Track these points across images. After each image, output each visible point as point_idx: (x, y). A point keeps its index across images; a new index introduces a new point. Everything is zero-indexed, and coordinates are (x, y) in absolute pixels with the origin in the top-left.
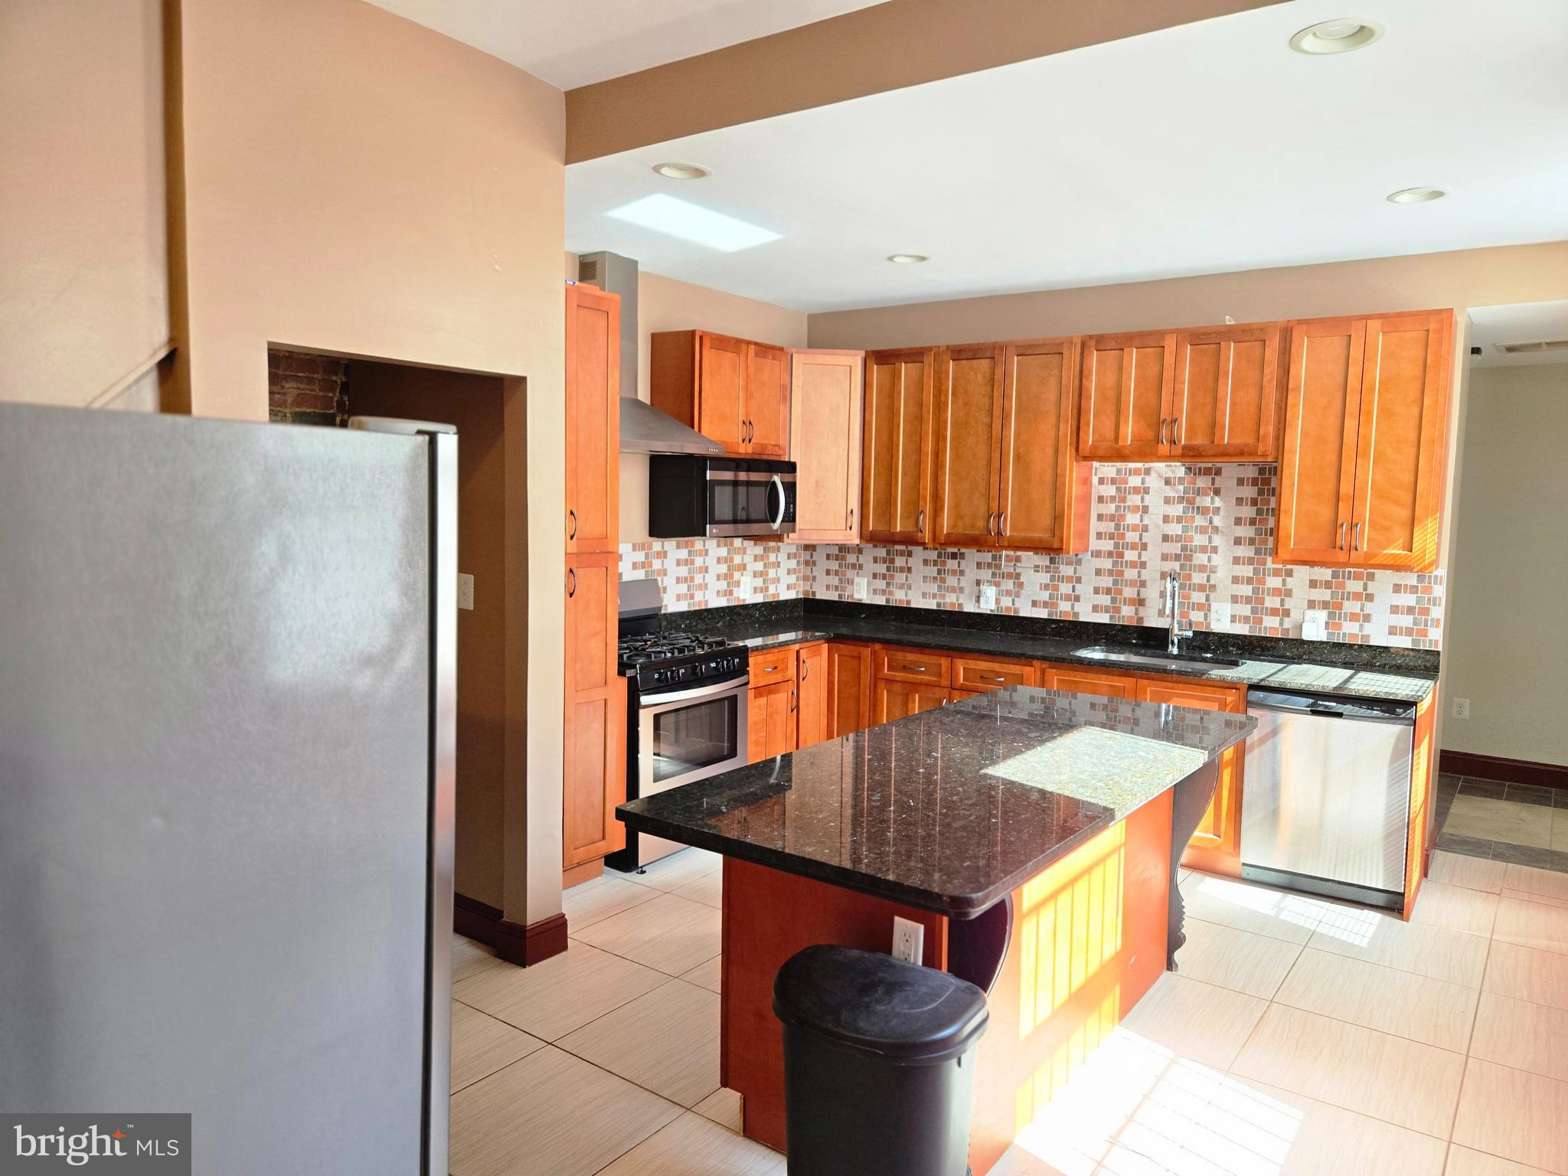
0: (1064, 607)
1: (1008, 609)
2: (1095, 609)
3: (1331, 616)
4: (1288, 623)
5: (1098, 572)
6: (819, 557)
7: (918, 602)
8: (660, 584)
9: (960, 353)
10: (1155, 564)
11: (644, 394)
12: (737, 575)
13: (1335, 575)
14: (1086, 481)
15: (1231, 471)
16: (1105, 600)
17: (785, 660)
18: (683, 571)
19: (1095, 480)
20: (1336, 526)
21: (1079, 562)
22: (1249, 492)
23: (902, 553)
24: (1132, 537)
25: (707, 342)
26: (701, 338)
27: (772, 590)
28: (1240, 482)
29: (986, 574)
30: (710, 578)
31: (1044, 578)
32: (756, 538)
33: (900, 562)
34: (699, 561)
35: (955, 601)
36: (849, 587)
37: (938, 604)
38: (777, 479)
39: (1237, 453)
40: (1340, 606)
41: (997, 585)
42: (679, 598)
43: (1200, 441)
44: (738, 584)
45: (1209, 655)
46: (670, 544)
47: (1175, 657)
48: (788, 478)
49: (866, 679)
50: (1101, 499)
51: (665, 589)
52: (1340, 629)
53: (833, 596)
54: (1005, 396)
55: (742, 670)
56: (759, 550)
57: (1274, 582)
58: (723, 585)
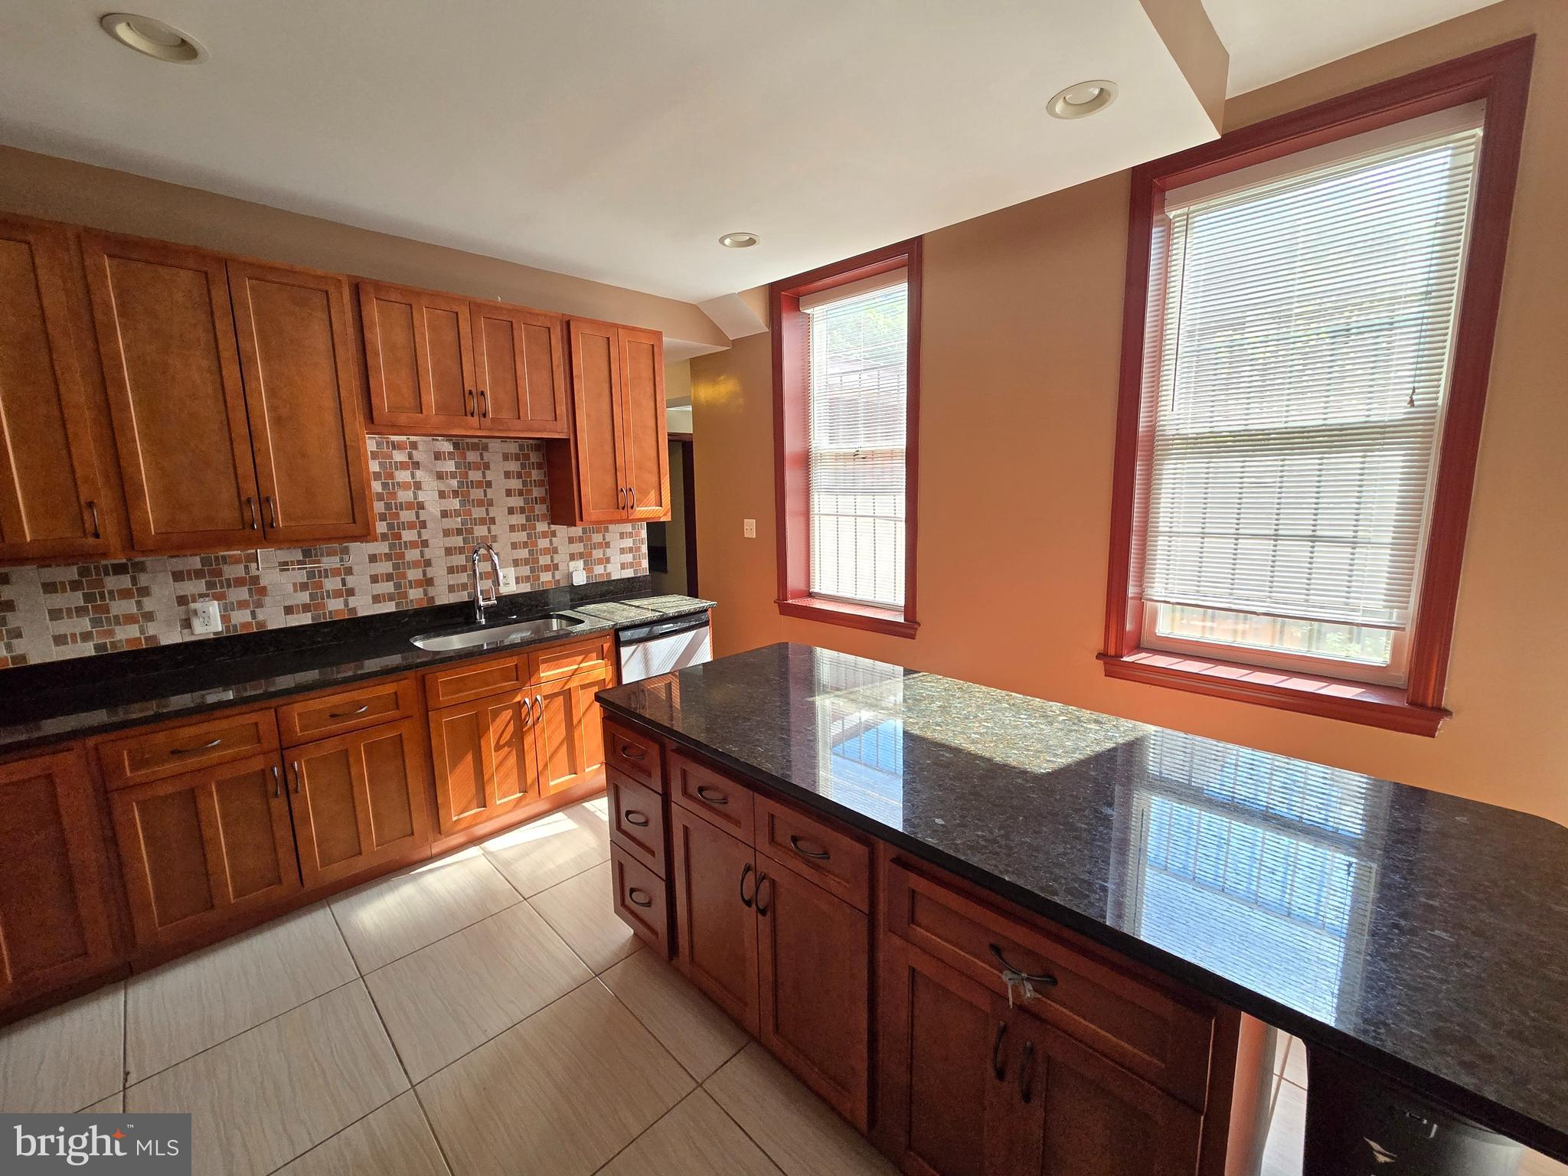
2: (376, 599)
3: (587, 563)
4: (559, 575)
5: (373, 559)
7: (46, 654)
9: (123, 247)
16: (386, 587)
20: (617, 490)
22: (514, 466)
24: (407, 516)
29: (195, 587)
31: (298, 575)
35: (135, 635)
37: (100, 647)
40: (590, 555)
41: (219, 597)
43: (506, 415)
47: (485, 628)
52: (594, 572)
54: (240, 333)
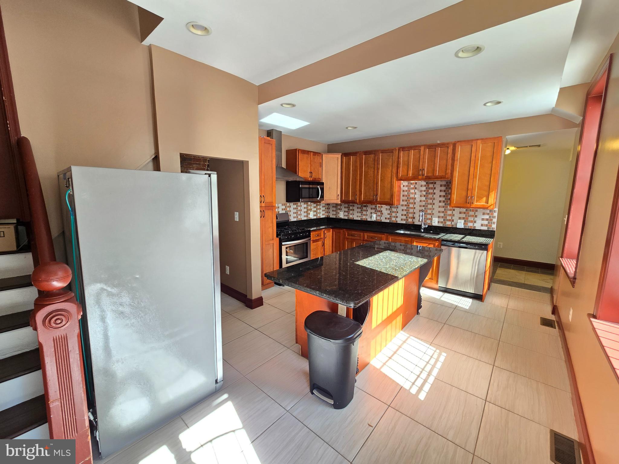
0: (394, 219)
1: (379, 220)
2: (402, 220)
3: (465, 221)
4: (453, 223)
5: (403, 210)
6: (331, 207)
7: (356, 218)
8: (289, 214)
9: (367, 153)
10: (418, 208)
11: (284, 165)
12: (309, 212)
13: (466, 210)
14: (400, 187)
15: (439, 183)
16: (404, 217)
17: (321, 233)
18: (295, 211)
19: (402, 186)
20: (467, 197)
21: (397, 208)
22: (443, 188)
23: (352, 206)
24: (412, 201)
25: (300, 152)
26: (298, 151)
27: (318, 215)
28: (441, 186)
29: (373, 211)
30: (302, 213)
31: (389, 212)
32: (314, 202)
33: (351, 208)
34: (299, 208)
35: (365, 218)
36: (338, 214)
37: (361, 219)
38: (318, 187)
39: (440, 178)
40: (468, 219)
41: (376, 214)
42: (294, 217)
43: (430, 175)
44: (309, 214)
45: (432, 232)
46: (292, 204)
47: (423, 232)
48: (322, 186)
49: (342, 238)
50: (403, 191)
51: (290, 215)
52: (467, 225)
53: (334, 217)
54: (378, 164)
55: (309, 236)
56: (315, 205)
57: (449, 212)
58: (306, 214)
